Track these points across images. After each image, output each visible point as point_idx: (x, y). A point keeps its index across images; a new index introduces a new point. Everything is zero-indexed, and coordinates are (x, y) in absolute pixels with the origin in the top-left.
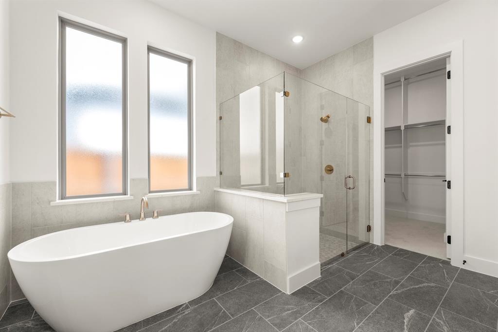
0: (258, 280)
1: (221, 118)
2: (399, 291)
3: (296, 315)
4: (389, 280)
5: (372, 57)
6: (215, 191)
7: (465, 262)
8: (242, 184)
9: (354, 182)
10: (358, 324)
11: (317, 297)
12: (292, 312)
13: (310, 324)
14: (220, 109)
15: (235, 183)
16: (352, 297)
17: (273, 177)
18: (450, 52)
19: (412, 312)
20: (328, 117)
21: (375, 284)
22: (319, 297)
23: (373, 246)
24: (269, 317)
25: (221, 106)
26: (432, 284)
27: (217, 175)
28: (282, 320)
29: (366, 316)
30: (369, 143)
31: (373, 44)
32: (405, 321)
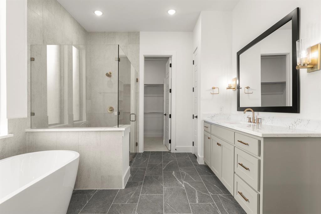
0: (97, 191)
1: (32, 59)
2: (165, 167)
3: (137, 194)
4: (158, 165)
5: (139, 43)
6: (26, 132)
7: (176, 149)
8: (49, 123)
9: (136, 117)
10: (162, 184)
11: (138, 183)
12: (134, 194)
13: (146, 194)
14: (31, 51)
15: (44, 124)
16: (152, 177)
17: (71, 116)
18: (172, 55)
19: (173, 172)
20: (111, 73)
21: (155, 168)
22: (139, 183)
23: (140, 154)
24: (126, 202)
25: (32, 47)
26: (172, 161)
27: (28, 116)
28: (133, 199)
29: (162, 180)
30: (137, 93)
31: (139, 37)
32: (174, 176)
